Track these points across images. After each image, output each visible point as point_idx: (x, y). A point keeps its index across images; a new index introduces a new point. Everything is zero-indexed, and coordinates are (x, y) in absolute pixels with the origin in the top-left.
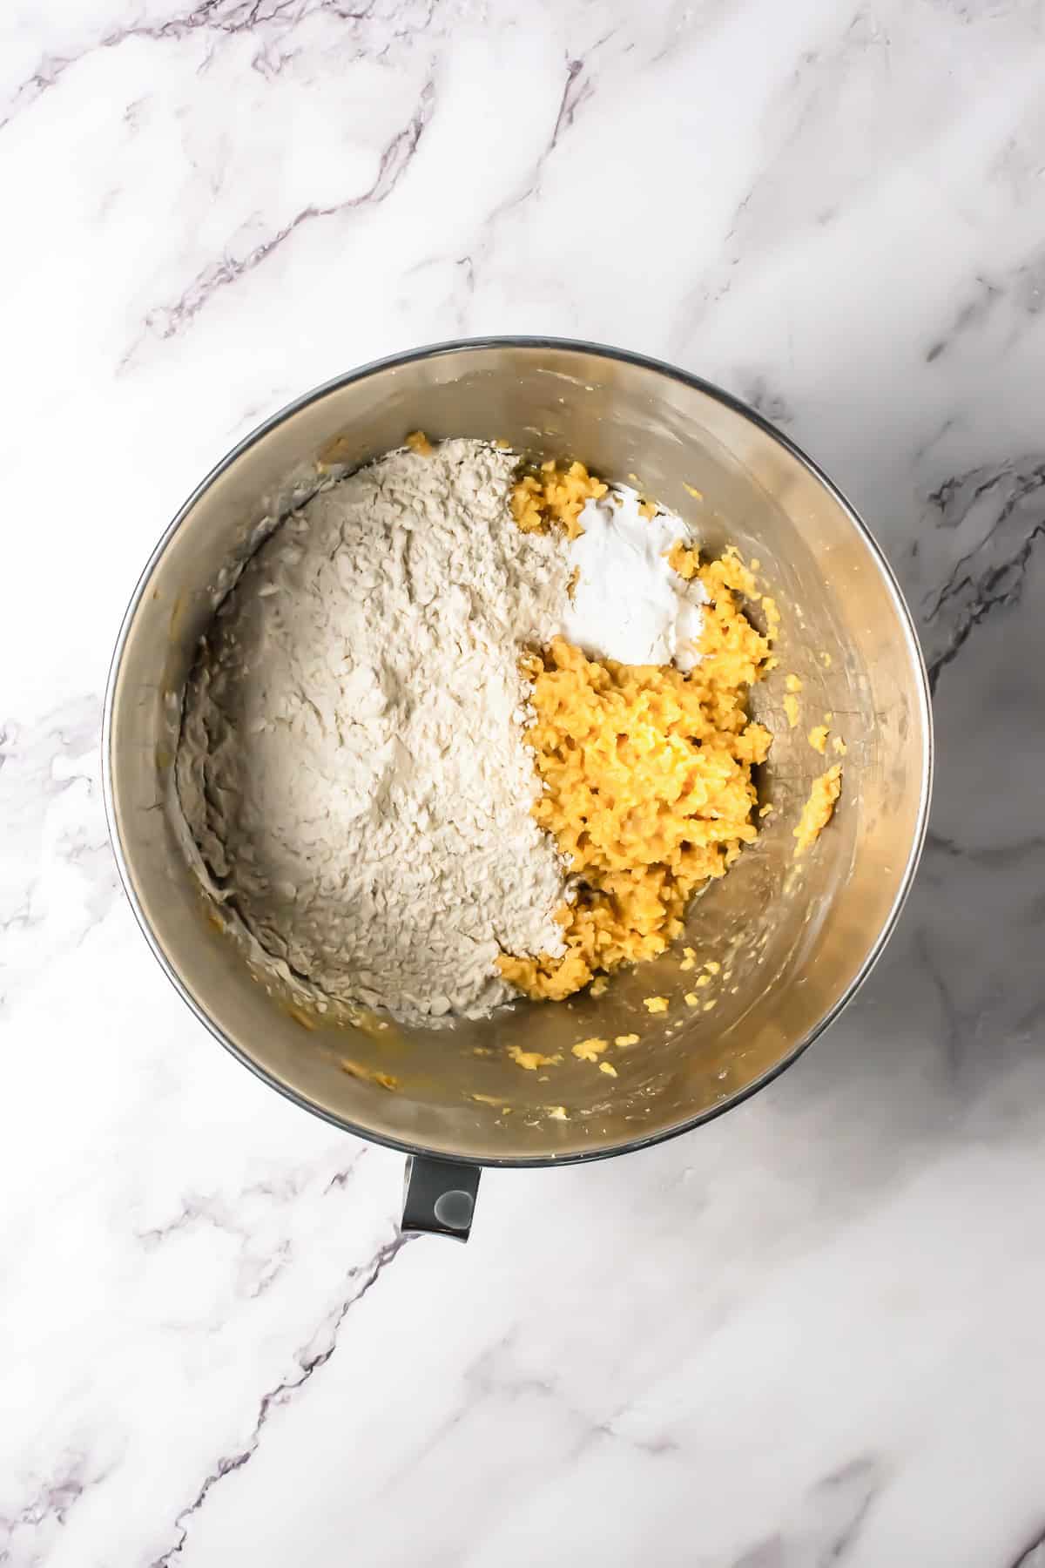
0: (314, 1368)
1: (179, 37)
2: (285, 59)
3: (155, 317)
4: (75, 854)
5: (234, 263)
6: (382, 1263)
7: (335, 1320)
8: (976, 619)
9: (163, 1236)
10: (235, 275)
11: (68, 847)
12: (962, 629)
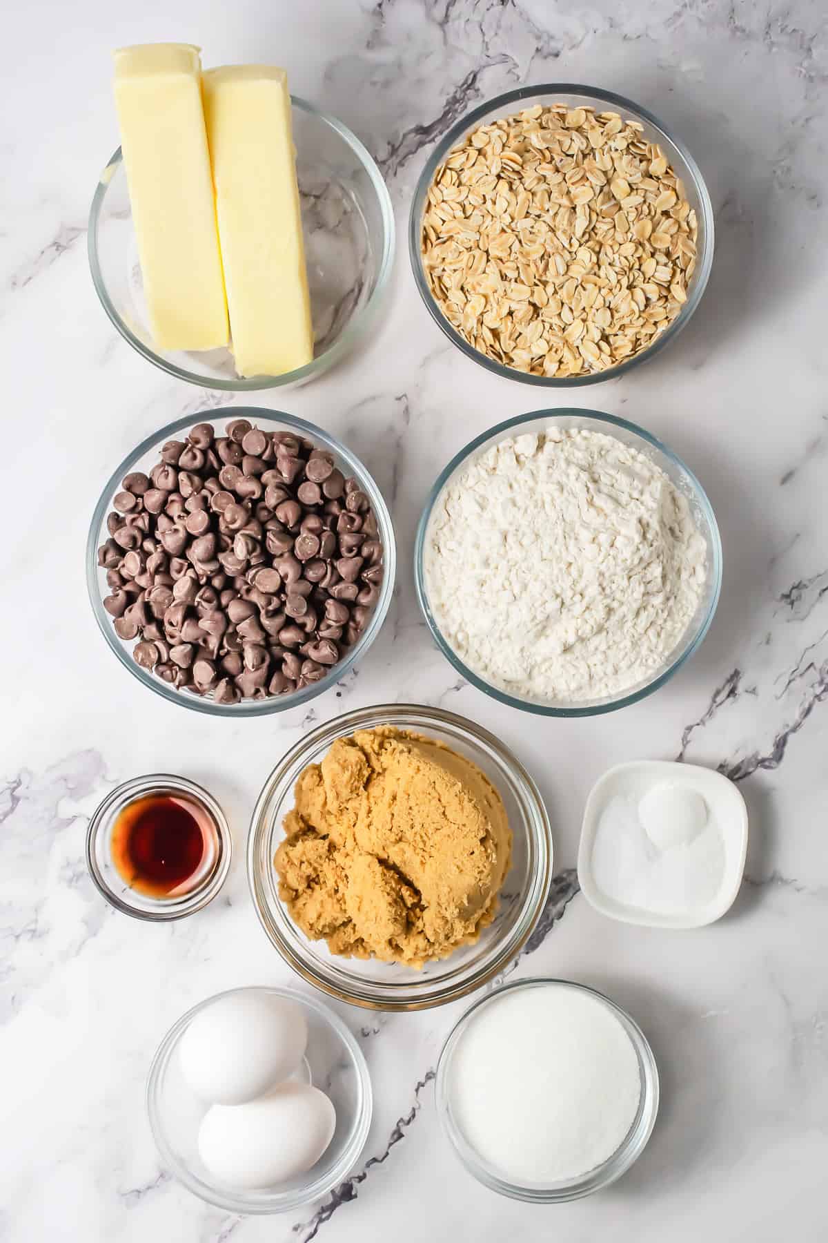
4: (75, 878)
6: (321, 1221)
8: (818, 697)
9: (141, 1194)
11: (69, 873)
12: (806, 706)
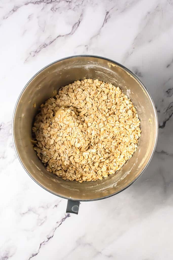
0: (50, 239)
1: (38, 4)
2: (56, 9)
3: (31, 53)
5: (46, 44)
6: (63, 221)
7: (54, 230)
9: (24, 214)
10: (46, 46)
12: (170, 115)
